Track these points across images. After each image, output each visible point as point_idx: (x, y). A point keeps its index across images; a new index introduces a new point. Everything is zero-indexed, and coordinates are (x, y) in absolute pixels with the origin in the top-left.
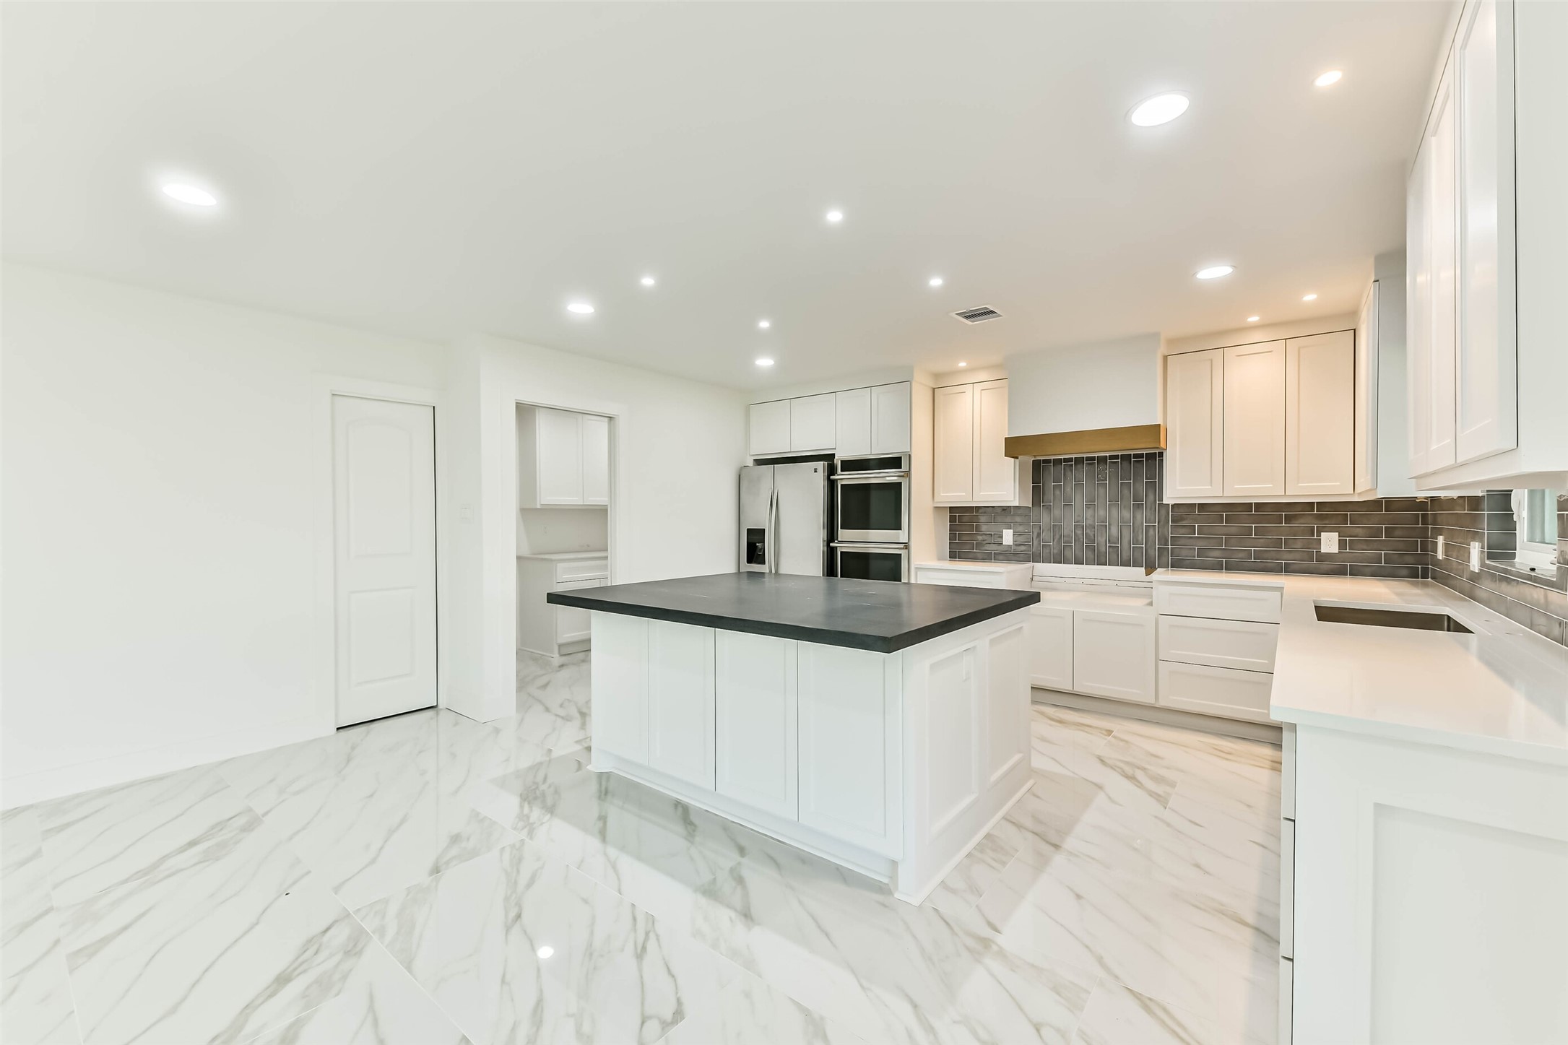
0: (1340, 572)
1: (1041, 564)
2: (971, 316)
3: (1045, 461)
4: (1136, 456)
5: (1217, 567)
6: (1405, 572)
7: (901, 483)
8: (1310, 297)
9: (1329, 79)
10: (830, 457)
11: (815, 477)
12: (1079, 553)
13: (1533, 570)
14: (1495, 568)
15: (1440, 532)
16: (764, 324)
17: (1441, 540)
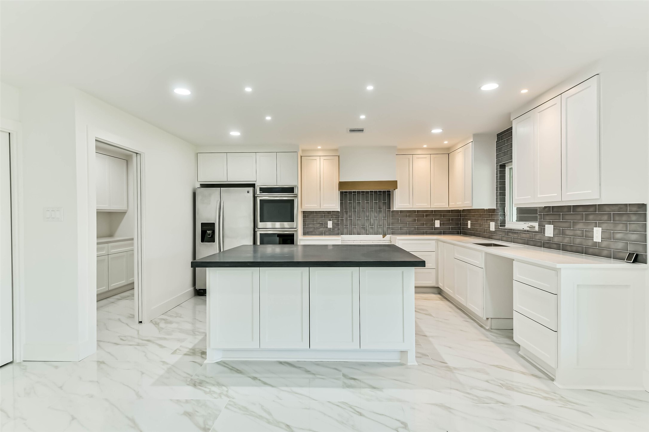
0: (440, 233)
1: (344, 235)
2: (352, 131)
3: (345, 192)
4: (379, 192)
5: (406, 233)
6: (456, 233)
7: (294, 200)
8: (446, 142)
9: (524, 91)
10: (253, 186)
11: (246, 195)
12: (359, 231)
13: (523, 229)
14: (501, 229)
15: (469, 220)
16: (268, 118)
17: (469, 222)
